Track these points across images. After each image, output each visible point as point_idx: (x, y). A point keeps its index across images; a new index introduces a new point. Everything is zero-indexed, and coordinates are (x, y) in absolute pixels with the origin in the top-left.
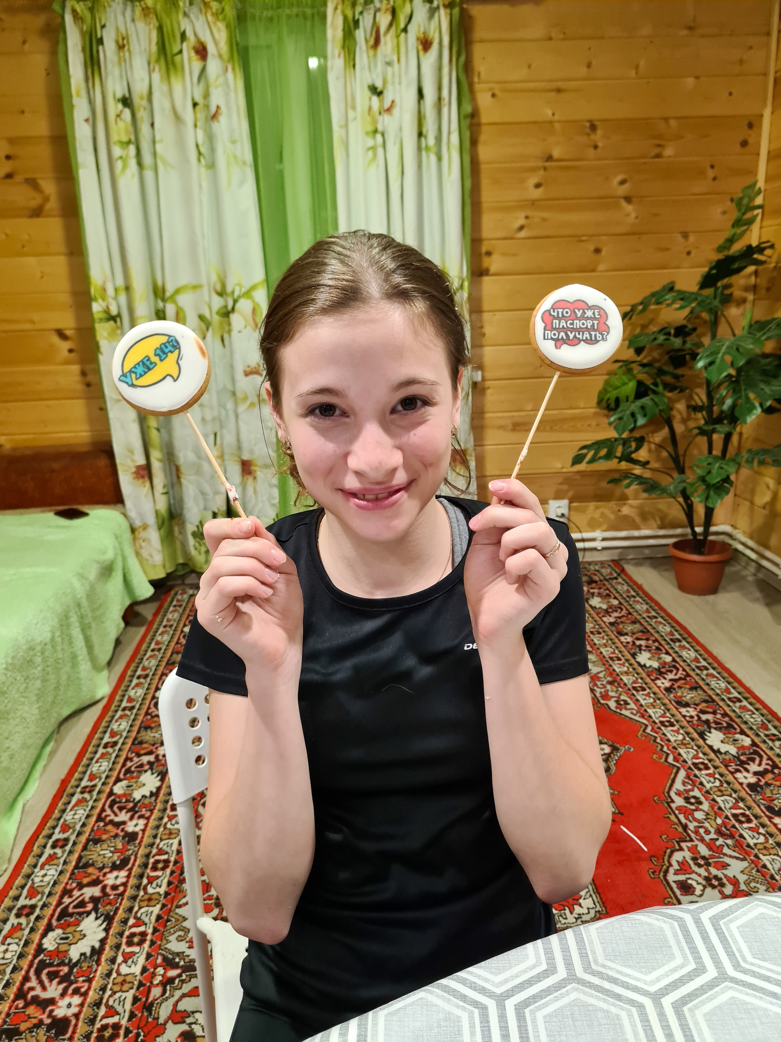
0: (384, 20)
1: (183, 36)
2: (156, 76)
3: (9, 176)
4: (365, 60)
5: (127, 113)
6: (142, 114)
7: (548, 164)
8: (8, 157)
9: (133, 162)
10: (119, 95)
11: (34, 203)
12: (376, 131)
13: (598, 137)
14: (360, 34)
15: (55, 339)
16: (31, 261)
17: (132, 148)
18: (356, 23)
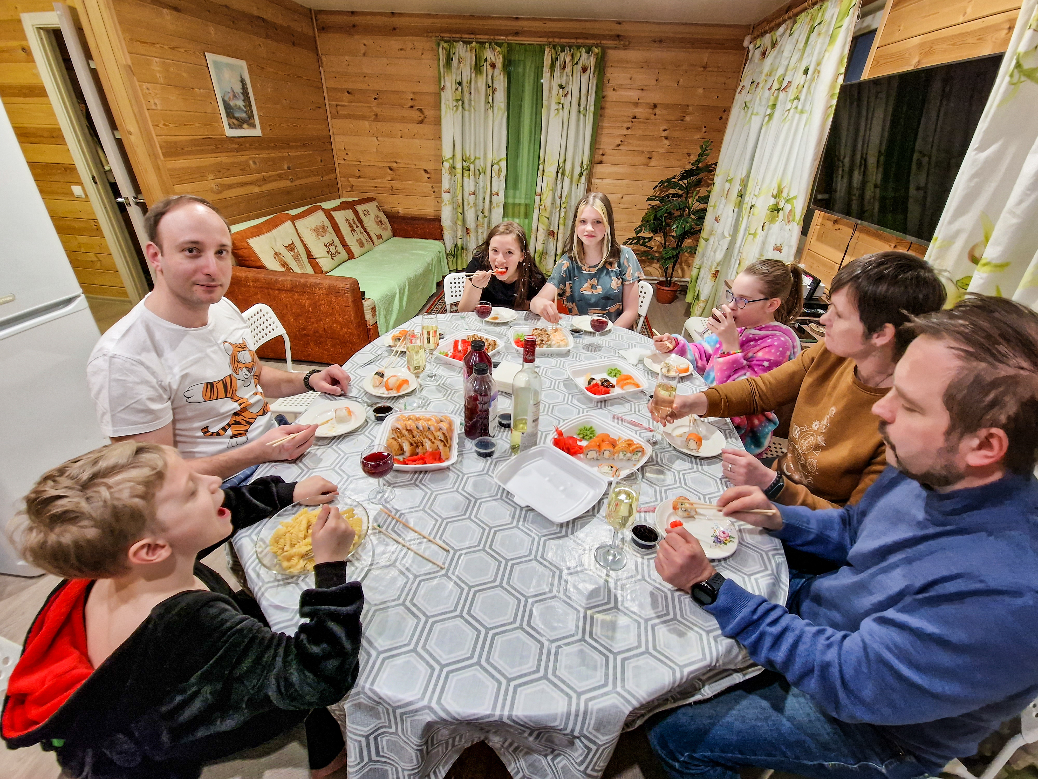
0: (568, 59)
1: (486, 60)
2: (473, 75)
3: (412, 107)
4: (559, 74)
5: (460, 88)
6: (466, 89)
7: (634, 120)
8: (412, 99)
9: (460, 108)
10: (458, 81)
11: (420, 119)
12: (560, 103)
13: (657, 111)
14: (558, 64)
15: (423, 172)
16: (417, 141)
17: (461, 102)
18: (556, 59)
